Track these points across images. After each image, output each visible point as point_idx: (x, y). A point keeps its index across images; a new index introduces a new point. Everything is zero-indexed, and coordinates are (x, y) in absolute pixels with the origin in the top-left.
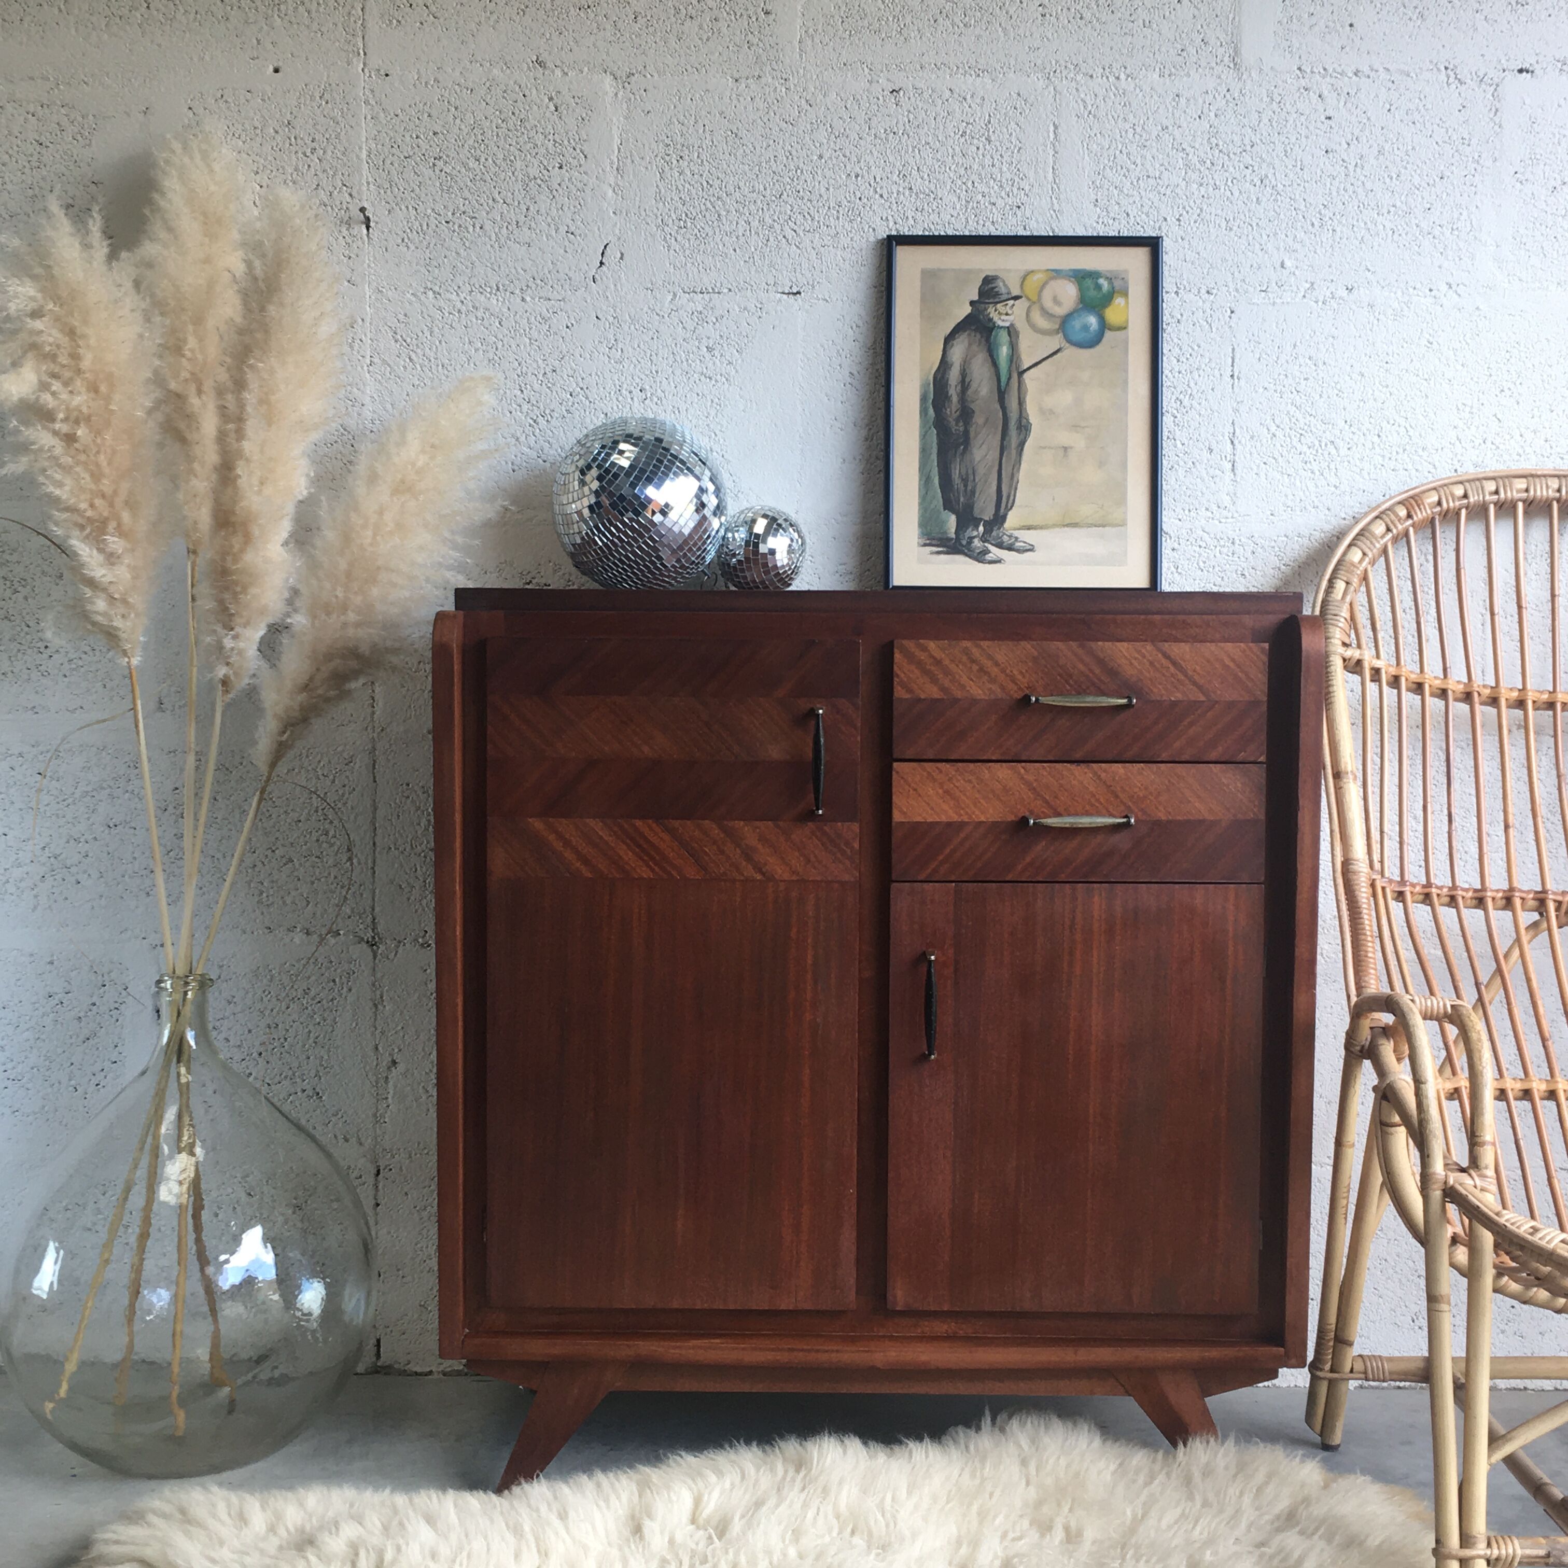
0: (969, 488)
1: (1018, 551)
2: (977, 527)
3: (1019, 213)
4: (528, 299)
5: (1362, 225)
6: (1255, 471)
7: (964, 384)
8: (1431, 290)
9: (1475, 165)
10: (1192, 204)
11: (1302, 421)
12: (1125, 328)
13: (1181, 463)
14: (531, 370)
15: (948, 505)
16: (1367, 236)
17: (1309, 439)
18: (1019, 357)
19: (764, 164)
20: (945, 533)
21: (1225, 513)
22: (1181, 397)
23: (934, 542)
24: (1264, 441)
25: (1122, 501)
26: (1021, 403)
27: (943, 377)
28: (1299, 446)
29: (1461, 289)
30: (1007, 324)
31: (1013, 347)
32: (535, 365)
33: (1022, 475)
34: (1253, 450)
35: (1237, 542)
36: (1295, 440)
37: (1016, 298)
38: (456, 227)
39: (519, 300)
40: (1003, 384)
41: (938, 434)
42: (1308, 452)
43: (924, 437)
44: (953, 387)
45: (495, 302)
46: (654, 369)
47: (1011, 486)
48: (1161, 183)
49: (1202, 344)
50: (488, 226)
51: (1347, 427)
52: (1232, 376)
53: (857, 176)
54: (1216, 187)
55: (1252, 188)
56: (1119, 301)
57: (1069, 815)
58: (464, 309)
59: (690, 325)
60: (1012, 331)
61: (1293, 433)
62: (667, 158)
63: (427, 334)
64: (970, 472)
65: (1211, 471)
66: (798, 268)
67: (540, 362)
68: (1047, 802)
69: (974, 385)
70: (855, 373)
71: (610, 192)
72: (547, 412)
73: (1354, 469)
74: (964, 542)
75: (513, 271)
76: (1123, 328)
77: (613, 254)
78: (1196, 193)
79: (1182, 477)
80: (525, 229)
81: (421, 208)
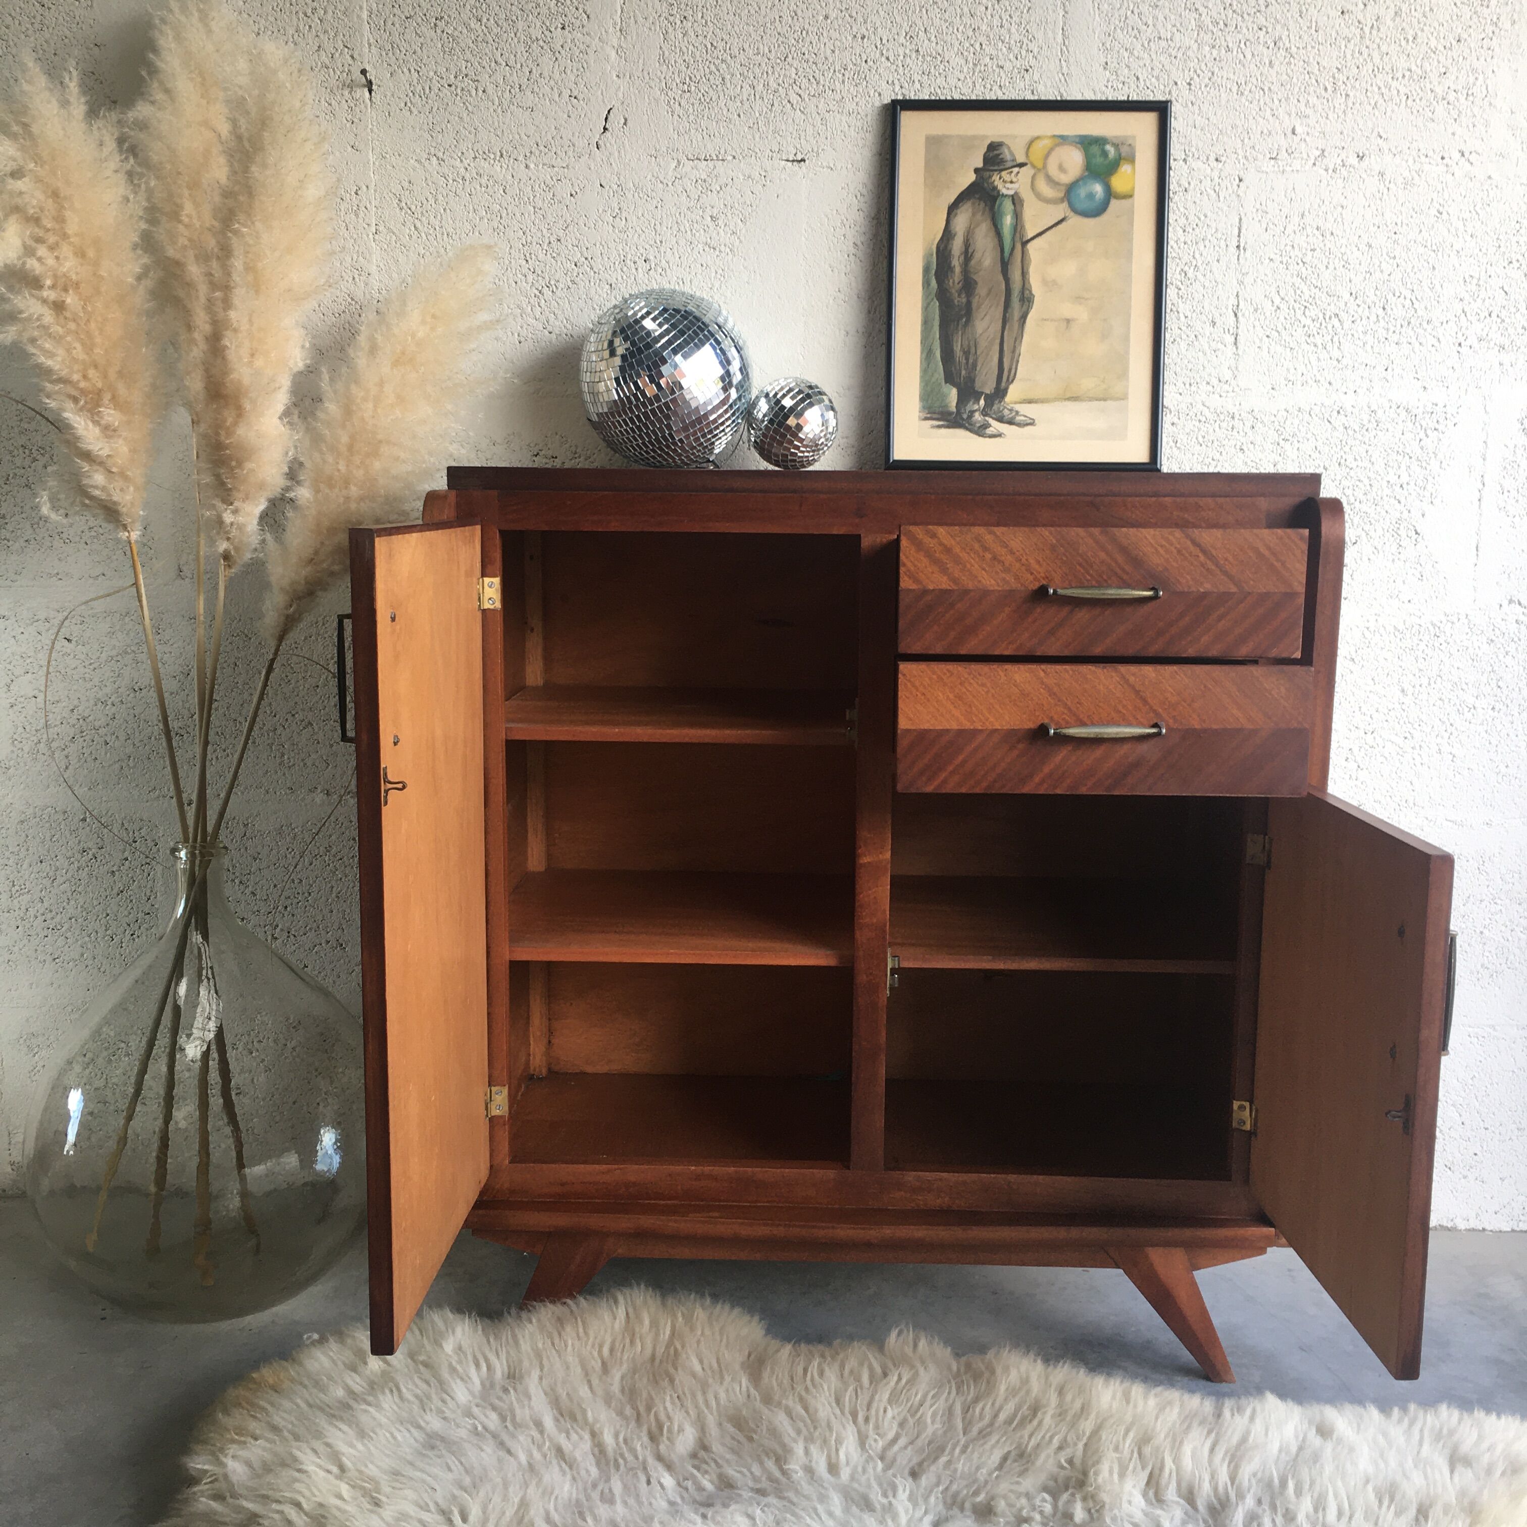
0: (971, 361)
1: (1019, 425)
2: (978, 401)
3: (1027, 76)
4: (532, 166)
5: (1376, 89)
6: (1258, 344)
7: (968, 255)
8: (1443, 158)
9: (1494, 28)
10: (1204, 67)
11: (1307, 293)
12: (1131, 196)
13: (1184, 337)
14: (535, 239)
15: (950, 378)
16: (1381, 101)
17: (1313, 312)
18: (1023, 227)
19: (768, 25)
20: (946, 406)
21: (1226, 387)
22: (1186, 268)
23: (935, 416)
24: (1268, 314)
25: (1123, 374)
26: (1024, 274)
27: (946, 247)
28: (1303, 319)
29: (1473, 158)
30: (1011, 192)
31: (1017, 216)
32: (539, 234)
33: (1024, 347)
34: (1257, 323)
35: (1237, 416)
36: (1299, 313)
37: (1021, 165)
38: (459, 91)
39: (523, 166)
40: (1007, 254)
41: (940, 306)
42: (1312, 327)
43: (926, 308)
44: (956, 258)
45: (498, 169)
46: (658, 239)
47: (1012, 359)
48: (1173, 45)
49: (1209, 214)
50: (490, 89)
51: (1352, 299)
52: (1238, 247)
53: (863, 38)
54: (1228, 49)
55: (1265, 50)
56: (1125, 168)
57: (1093, 724)
58: (467, 176)
59: (694, 195)
60: (1016, 200)
61: (1297, 306)
62: (671, 19)
63: (432, 201)
64: (972, 343)
65: (1214, 345)
66: (803, 134)
67: (545, 231)
68: (1070, 709)
69: (977, 256)
70: (859, 243)
71: (613, 53)
72: (552, 282)
73: (1358, 342)
74: (965, 416)
75: (517, 137)
76: (1129, 196)
77: (616, 120)
78: (1208, 56)
79: (1184, 351)
80: (528, 93)
81: (423, 71)
